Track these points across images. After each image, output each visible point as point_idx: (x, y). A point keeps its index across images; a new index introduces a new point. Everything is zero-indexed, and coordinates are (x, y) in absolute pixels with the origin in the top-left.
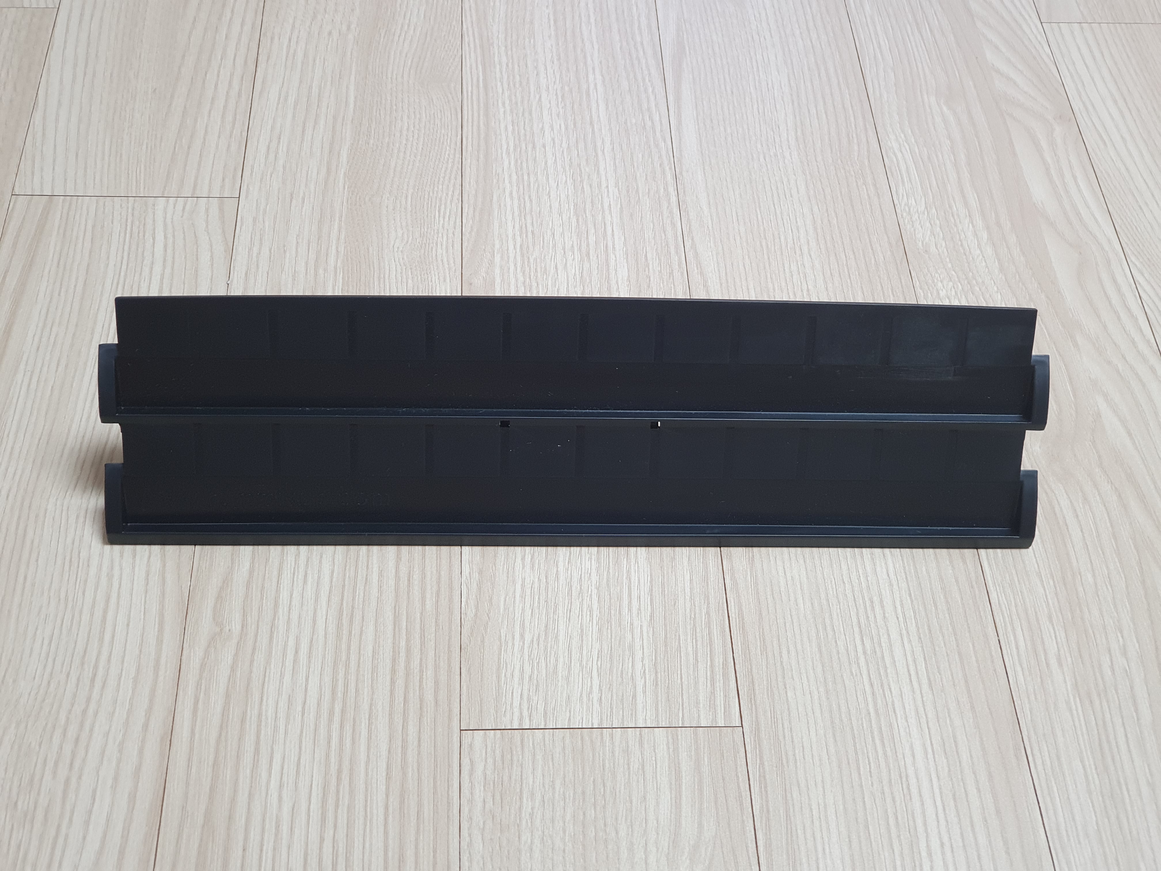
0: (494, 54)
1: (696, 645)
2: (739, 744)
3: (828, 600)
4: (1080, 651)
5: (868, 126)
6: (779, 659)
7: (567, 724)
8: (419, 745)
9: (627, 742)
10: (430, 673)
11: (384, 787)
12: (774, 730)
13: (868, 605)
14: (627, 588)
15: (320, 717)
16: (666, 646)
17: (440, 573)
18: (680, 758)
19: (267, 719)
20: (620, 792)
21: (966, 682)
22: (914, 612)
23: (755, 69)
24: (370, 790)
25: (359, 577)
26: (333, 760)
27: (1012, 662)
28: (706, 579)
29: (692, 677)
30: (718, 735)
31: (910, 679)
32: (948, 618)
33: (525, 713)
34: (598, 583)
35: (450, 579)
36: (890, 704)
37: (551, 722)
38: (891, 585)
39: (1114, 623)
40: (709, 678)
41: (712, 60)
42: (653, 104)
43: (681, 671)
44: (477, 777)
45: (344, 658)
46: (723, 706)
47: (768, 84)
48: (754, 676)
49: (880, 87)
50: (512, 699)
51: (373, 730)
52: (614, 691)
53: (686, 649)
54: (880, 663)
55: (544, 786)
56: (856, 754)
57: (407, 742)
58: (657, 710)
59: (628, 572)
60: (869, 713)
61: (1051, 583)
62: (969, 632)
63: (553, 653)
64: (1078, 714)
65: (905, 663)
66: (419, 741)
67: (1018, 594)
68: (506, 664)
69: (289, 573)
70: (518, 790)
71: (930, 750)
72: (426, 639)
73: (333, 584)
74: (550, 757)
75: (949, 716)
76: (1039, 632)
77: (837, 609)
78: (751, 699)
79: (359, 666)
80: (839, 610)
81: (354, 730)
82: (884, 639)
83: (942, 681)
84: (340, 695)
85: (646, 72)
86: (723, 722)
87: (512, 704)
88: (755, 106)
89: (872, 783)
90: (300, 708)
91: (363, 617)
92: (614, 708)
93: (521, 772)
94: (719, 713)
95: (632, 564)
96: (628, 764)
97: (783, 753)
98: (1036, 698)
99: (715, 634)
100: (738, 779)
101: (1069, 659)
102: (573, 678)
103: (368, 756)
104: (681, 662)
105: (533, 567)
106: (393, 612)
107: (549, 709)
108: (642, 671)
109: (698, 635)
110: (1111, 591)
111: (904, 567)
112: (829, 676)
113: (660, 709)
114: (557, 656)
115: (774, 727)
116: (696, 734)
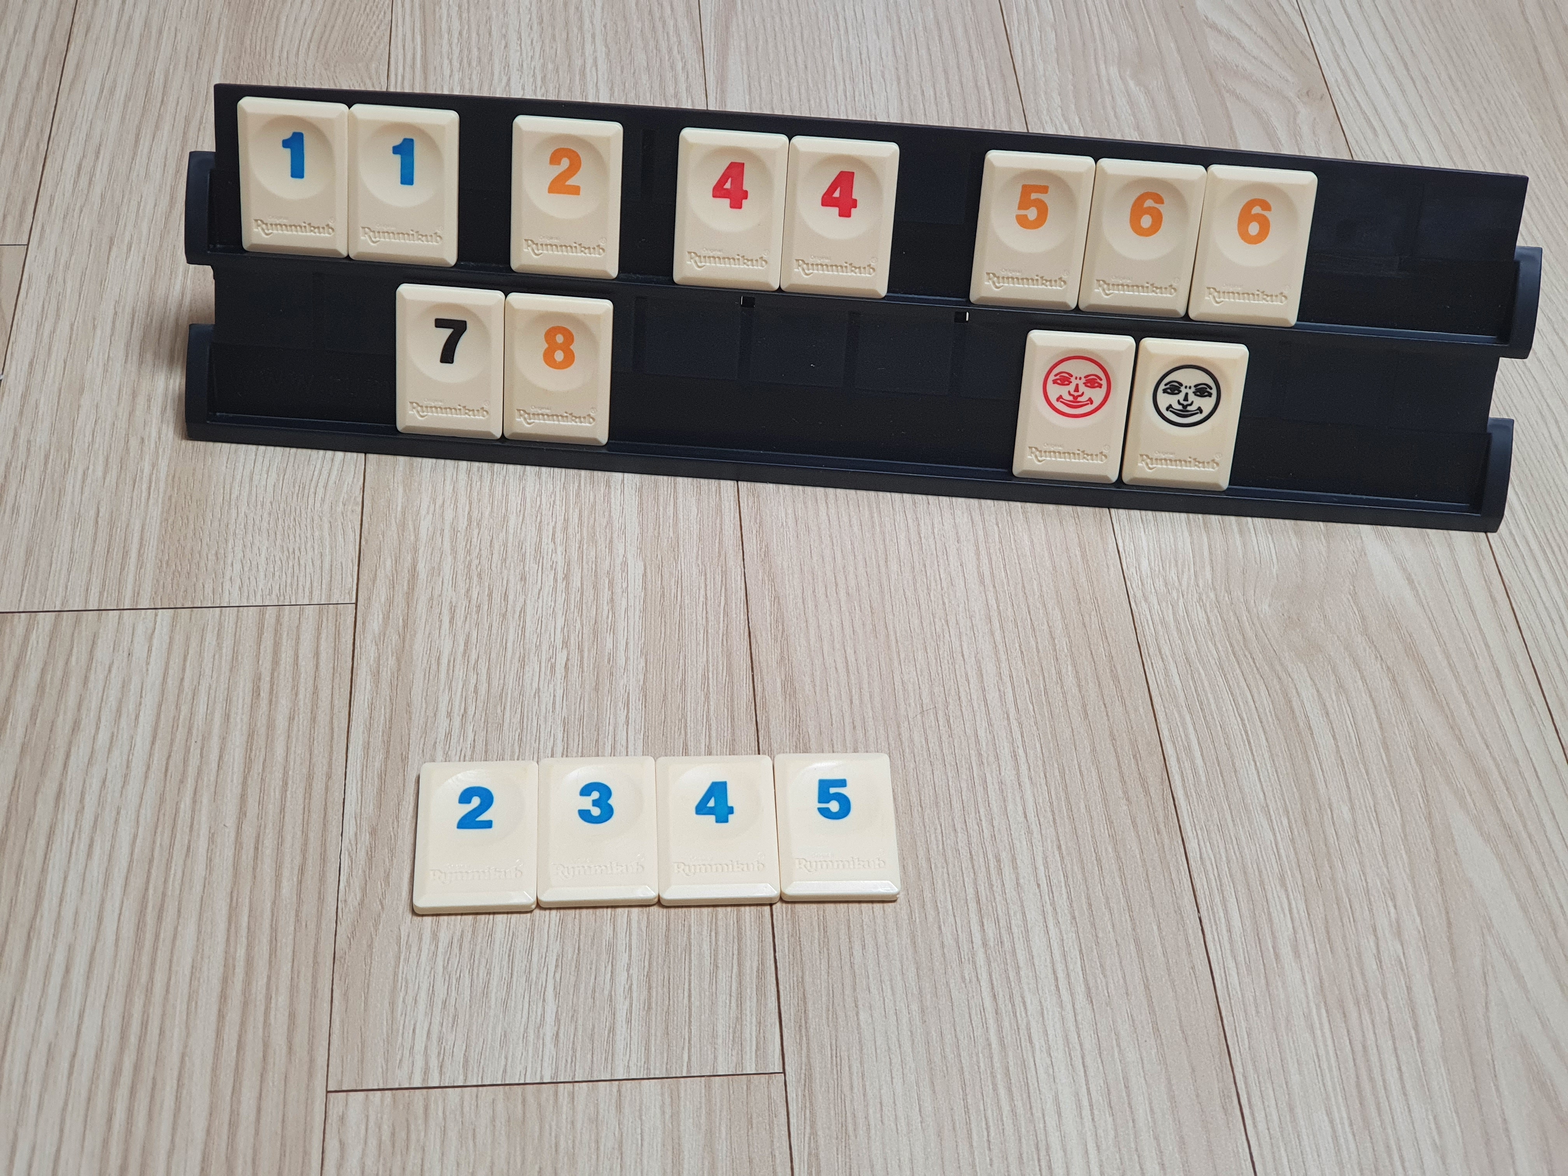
0: (440, 18)
1: (716, 941)
2: (778, 1102)
4: (1328, 932)
5: (1012, 114)
6: (847, 960)
7: (500, 1078)
8: (258, 1120)
9: (597, 1106)
10: (281, 1000)
12: (835, 1077)
13: (992, 866)
15: (98, 1078)
16: (667, 943)
17: (307, 836)
18: (682, 1128)
19: (10, 1083)
21: (1147, 987)
22: (1066, 876)
23: (842, 32)
25: (177, 846)
26: (114, 1149)
27: (1220, 953)
29: (707, 993)
30: (745, 1087)
31: (1057, 986)
32: (1119, 883)
33: (434, 1063)
35: (324, 844)
36: (1023, 1026)
37: (475, 1075)
38: (1030, 832)
39: (1382, 884)
40: (734, 994)
41: (777, 19)
42: (683, 87)
43: (690, 985)
45: (144, 978)
46: (754, 1039)
47: (861, 54)
48: (807, 988)
49: (1033, 55)
50: (414, 1039)
51: (183, 1096)
52: (580, 1022)
53: (700, 947)
54: (1009, 961)
56: (967, 1112)
57: (238, 1115)
58: (648, 1049)
60: (990, 1045)
61: (1285, 822)
62: (1153, 906)
63: (484, 961)
64: (1323, 1035)
65: (1048, 960)
66: (259, 1113)
67: (1232, 842)
68: (407, 982)
69: (64, 841)
71: (1085, 1103)
72: (279, 944)
73: (135, 857)
74: (471, 1133)
75: (1119, 1045)
76: (1265, 904)
77: (943, 872)
78: (800, 1026)
79: (167, 991)
80: (946, 875)
81: (152, 1098)
82: (1017, 921)
83: (1107, 989)
84: (133, 1040)
85: (674, 39)
86: (754, 1065)
87: (412, 1048)
88: (841, 88)
89: (991, 1160)
90: (65, 1065)
91: (179, 911)
92: (579, 1049)
93: (423, 1160)
94: (748, 1052)
96: (597, 1142)
97: (849, 1114)
98: (1257, 1012)
99: (748, 920)
100: (774, 1160)
101: (1311, 946)
102: (513, 1003)
103: (173, 1141)
104: (690, 969)
106: (228, 900)
107: (472, 1054)
108: (627, 987)
109: (720, 923)
110: (1378, 833)
111: (1051, 804)
112: (927, 985)
113: (653, 1049)
114: (490, 966)
115: (835, 1071)
116: (708, 1088)
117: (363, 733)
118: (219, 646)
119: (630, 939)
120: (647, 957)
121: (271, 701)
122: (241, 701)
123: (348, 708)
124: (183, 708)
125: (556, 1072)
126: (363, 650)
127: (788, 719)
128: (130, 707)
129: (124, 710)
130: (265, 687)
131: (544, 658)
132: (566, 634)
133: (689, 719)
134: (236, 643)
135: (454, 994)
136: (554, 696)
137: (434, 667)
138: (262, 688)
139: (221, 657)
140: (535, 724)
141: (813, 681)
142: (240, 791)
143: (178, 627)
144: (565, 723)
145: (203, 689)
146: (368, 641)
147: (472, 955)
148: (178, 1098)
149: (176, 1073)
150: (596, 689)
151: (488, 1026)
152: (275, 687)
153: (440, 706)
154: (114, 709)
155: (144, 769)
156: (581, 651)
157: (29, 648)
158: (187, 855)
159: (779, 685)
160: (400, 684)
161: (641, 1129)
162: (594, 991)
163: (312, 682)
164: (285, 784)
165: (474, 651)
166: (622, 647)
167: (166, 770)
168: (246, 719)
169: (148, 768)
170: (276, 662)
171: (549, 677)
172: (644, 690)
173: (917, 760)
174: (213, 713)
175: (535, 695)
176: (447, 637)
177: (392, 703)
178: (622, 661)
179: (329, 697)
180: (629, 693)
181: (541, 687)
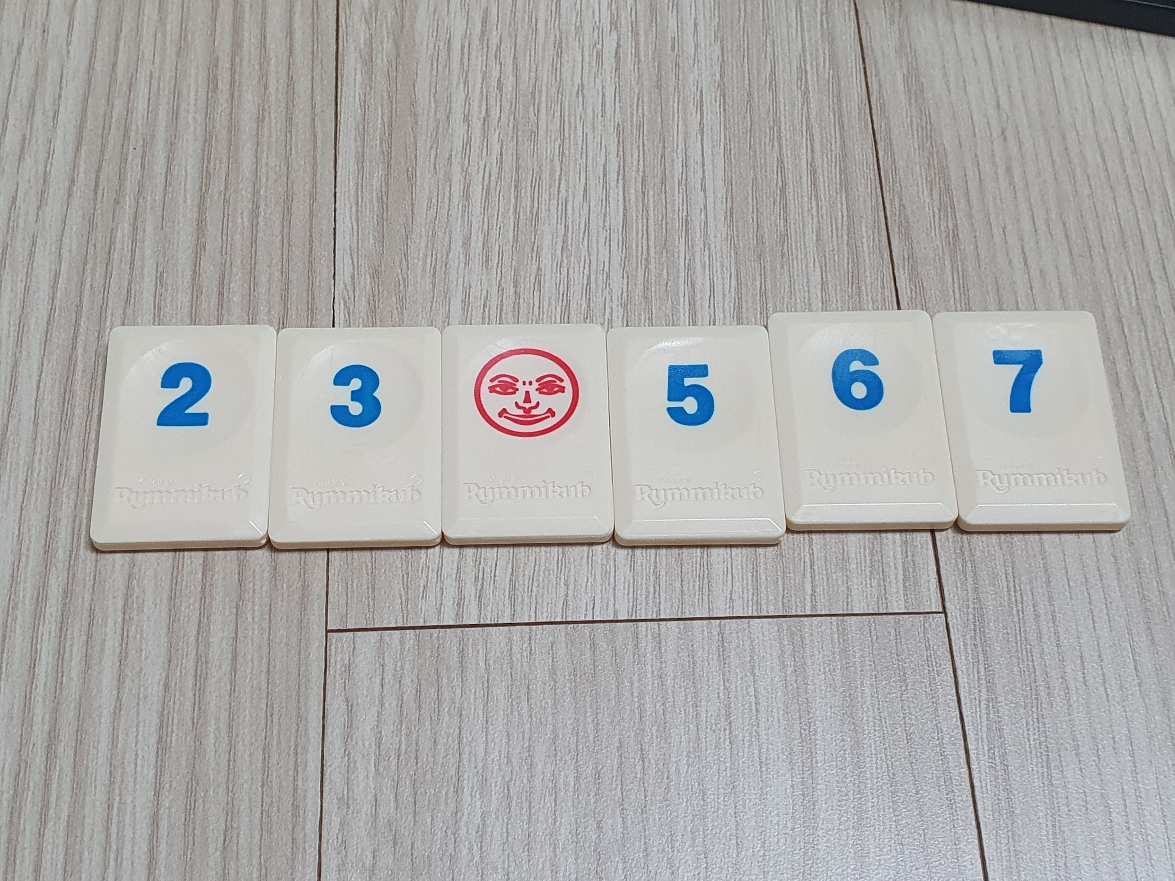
3: (1120, 321)
7: (560, 614)
8: (234, 669)
9: (692, 655)
11: (152, 772)
12: (1016, 620)
14: (687, 302)
18: (810, 688)
20: (678, 771)
24: (119, 779)
25: (114, 288)
26: (39, 710)
28: (856, 282)
30: (893, 632)
33: (470, 591)
34: (625, 294)
35: (311, 290)
37: (526, 609)
44: (360, 743)
46: (899, 564)
51: (130, 634)
55: (509, 762)
57: (207, 661)
59: (689, 267)
66: (235, 658)
70: (453, 772)
73: (57, 303)
74: (524, 690)
81: (89, 636)
86: (902, 603)
93: (460, 727)
94: (893, 582)
95: (697, 249)
96: (696, 706)
97: (1038, 672)
103: (119, 699)
105: (487, 261)
107: (520, 579)
113: (763, 577)
115: (1015, 612)
116: (843, 632)
117: (356, 138)
118: (162, 20)
121: (232, 95)
122: (192, 94)
123: (333, 106)
124: (116, 102)
125: (635, 606)
126: (350, 29)
127: (915, 127)
128: (47, 99)
129: (38, 105)
130: (224, 77)
131: (587, 43)
132: (614, 12)
133: (783, 127)
134: (184, 19)
137: (443, 54)
138: (219, 77)
139: (164, 36)
140: (580, 133)
141: (945, 75)
142: (196, 215)
144: (619, 131)
145: (143, 77)
146: (356, 18)
148: (124, 638)
149: (120, 602)
150: (658, 86)
152: (237, 76)
153: (454, 105)
154: (26, 103)
155: (67, 183)
156: (636, 34)
158: (127, 301)
159: (900, 80)
160: (399, 76)
161: (755, 688)
163: (285, 71)
164: (256, 206)
165: (495, 33)
166: (689, 30)
167: (97, 185)
168: (200, 118)
169: (72, 182)
170: (237, 45)
171: (594, 70)
172: (722, 87)
173: (1093, 183)
174: (156, 110)
175: (578, 93)
176: (458, 14)
177: (391, 102)
178: (690, 48)
179: (309, 91)
180: (701, 92)
181: (585, 83)
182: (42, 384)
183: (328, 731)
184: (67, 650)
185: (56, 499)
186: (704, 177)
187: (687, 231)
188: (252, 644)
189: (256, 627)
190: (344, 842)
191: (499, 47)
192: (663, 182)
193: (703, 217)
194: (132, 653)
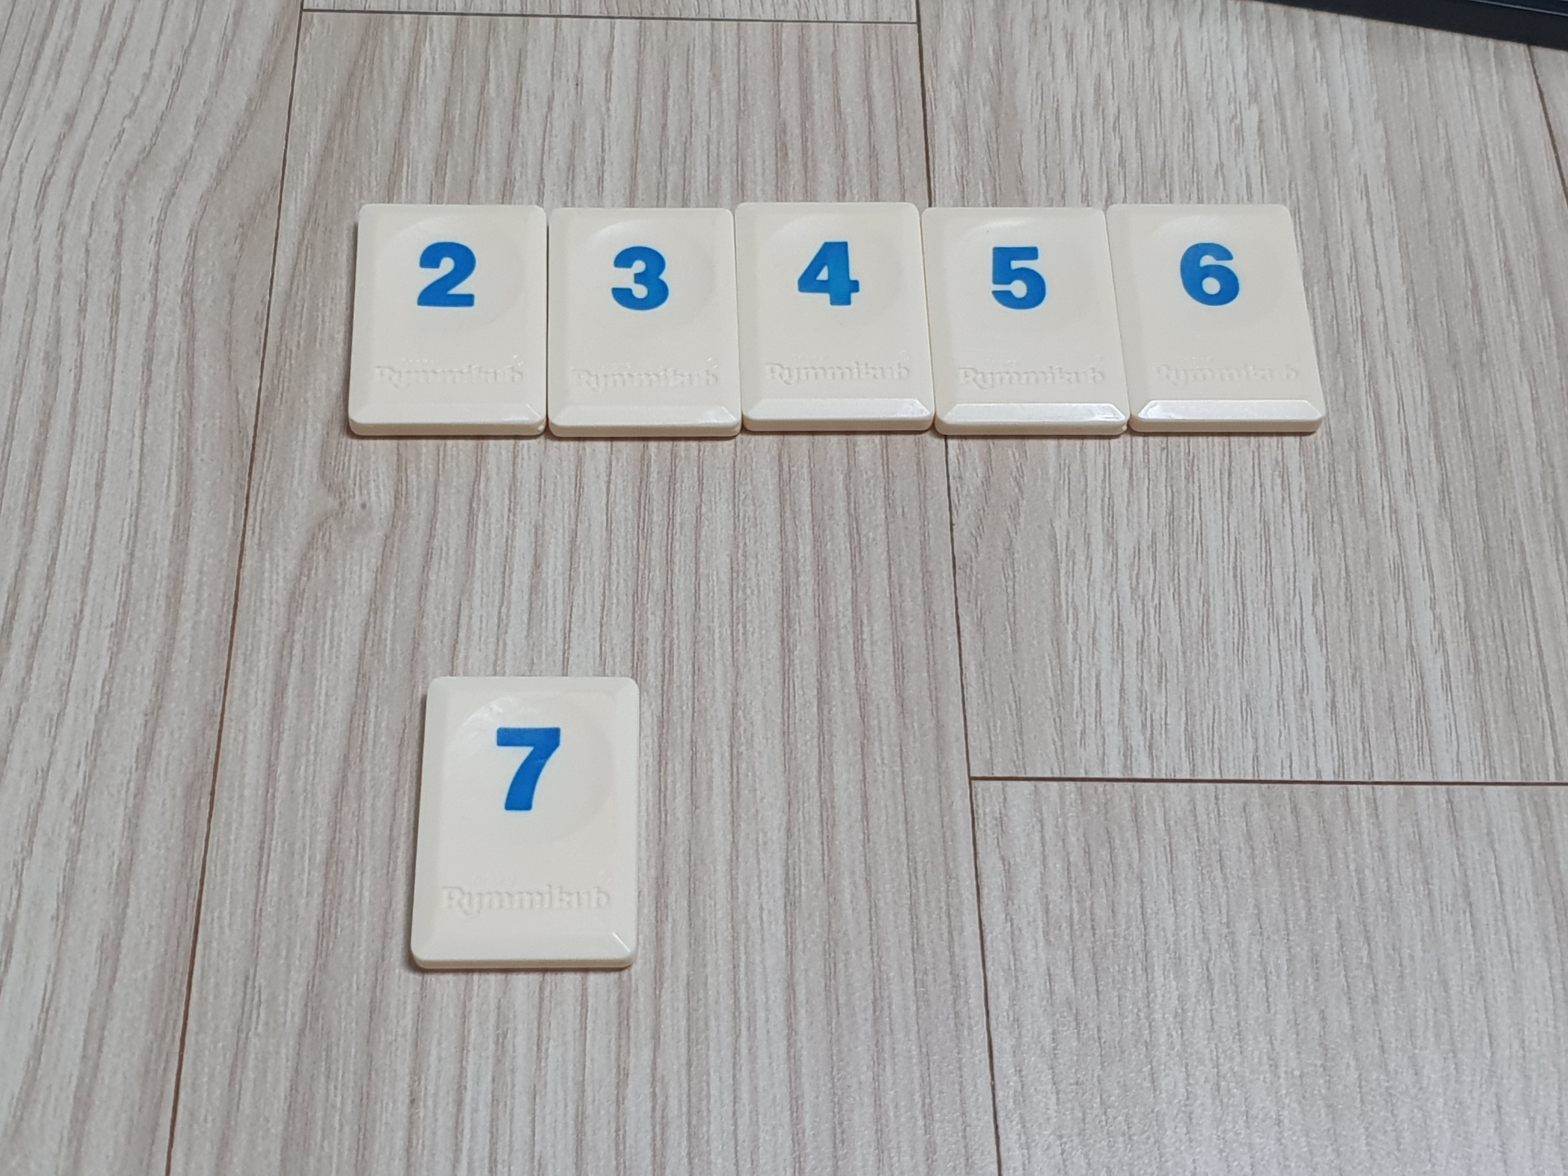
118: (716, 79)
119: (1428, 559)
120: (1460, 588)
121: (805, 166)
122: (759, 163)
124: (670, 169)
125: (1341, 766)
126: (938, 95)
128: (588, 164)
129: (579, 169)
130: (794, 144)
131: (1222, 118)
132: (1252, 82)
133: (1467, 220)
134: (742, 77)
135: (1154, 631)
136: (1248, 176)
137: (1052, 125)
138: (789, 145)
139: (720, 95)
143: (649, 47)
145: (699, 141)
146: (945, 81)
147: (1175, 571)
148: (734, 775)
149: (726, 737)
150: (1313, 168)
151: (1217, 684)
152: (809, 144)
154: (563, 165)
156: (1281, 108)
157: (422, 68)
160: (1001, 146)
161: (1496, 865)
162: (1382, 638)
163: (865, 139)
166: (1344, 105)
170: (806, 108)
171: (1234, 147)
172: (1389, 170)
174: (718, 180)
175: (1216, 173)
176: (1066, 79)
177: (994, 178)
178: (1348, 127)
179: (896, 163)
180: (1365, 176)
181: (1225, 163)
182: (612, 487)
183: (984, 892)
184: (670, 787)
185: (641, 616)
186: (1378, 272)
187: (1363, 333)
188: (884, 788)
189: (886, 770)
190: (1017, 1020)
191: (1117, 119)
192: (1330, 276)
193: (1381, 318)
194: (745, 792)
